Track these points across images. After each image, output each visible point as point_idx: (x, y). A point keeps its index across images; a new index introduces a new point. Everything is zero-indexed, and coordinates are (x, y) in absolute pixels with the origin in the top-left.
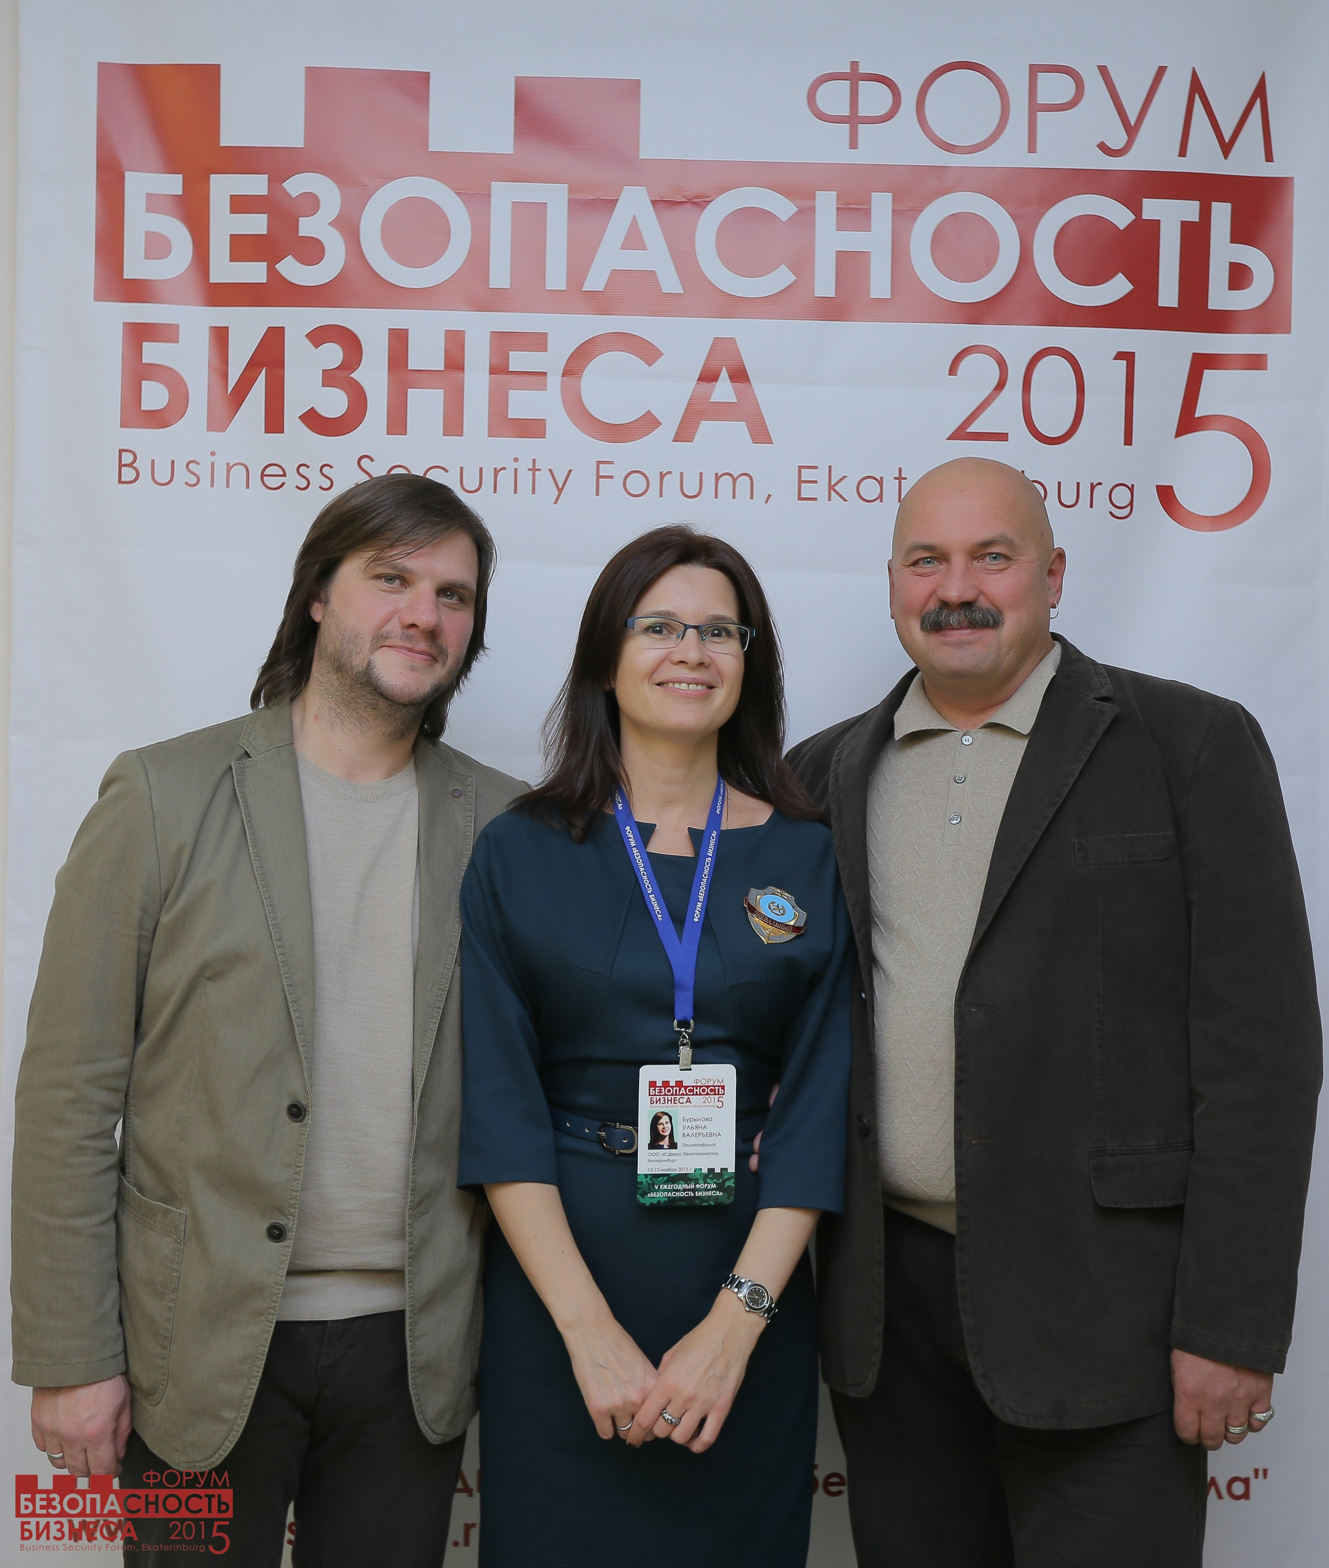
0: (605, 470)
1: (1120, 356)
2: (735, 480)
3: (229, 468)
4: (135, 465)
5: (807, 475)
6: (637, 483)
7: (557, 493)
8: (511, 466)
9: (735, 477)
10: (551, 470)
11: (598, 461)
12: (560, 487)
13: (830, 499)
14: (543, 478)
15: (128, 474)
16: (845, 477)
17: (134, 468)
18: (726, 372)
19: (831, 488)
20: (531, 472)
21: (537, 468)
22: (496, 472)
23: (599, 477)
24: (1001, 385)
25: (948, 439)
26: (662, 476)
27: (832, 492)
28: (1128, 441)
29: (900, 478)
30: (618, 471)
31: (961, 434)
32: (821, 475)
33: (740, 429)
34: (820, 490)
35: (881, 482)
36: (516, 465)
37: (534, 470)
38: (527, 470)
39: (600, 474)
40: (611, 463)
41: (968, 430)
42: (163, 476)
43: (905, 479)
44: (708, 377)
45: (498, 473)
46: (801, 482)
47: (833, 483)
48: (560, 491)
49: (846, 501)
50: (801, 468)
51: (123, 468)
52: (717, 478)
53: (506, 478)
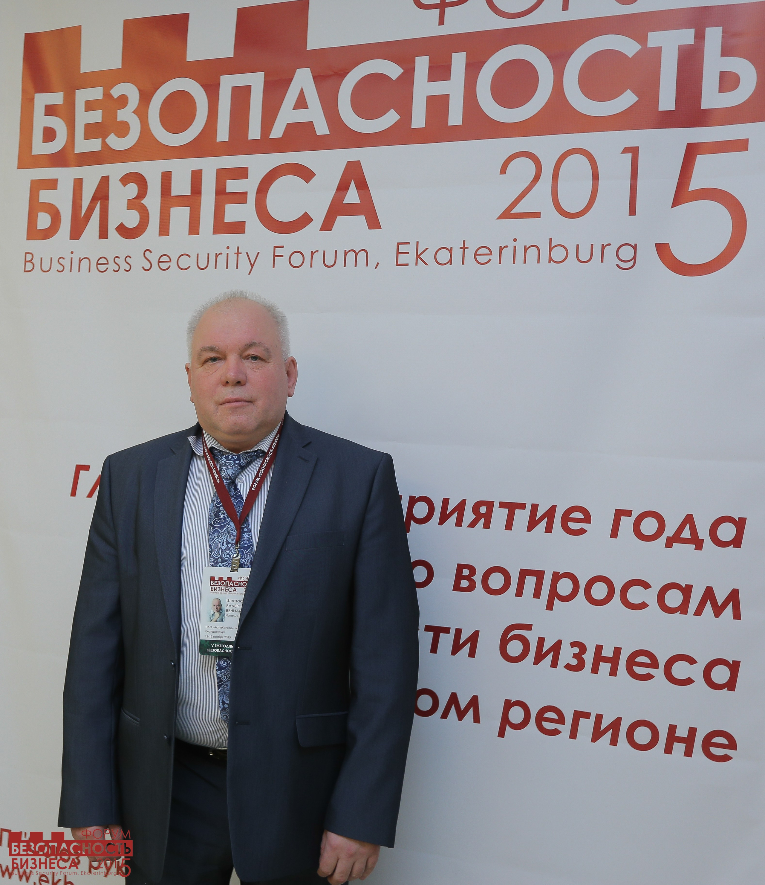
0: (278, 251)
1: (626, 150)
2: (356, 254)
3: (80, 260)
4: (32, 261)
5: (402, 248)
6: (297, 259)
7: (251, 267)
8: (225, 251)
9: (357, 252)
10: (247, 253)
11: (274, 246)
12: (252, 263)
13: (416, 264)
14: (243, 258)
15: (29, 266)
16: (428, 248)
17: (32, 262)
18: (353, 183)
19: (418, 256)
20: (236, 255)
21: (239, 252)
22: (217, 256)
23: (275, 256)
24: (537, 178)
25: (497, 219)
26: (312, 254)
27: (418, 259)
28: (632, 211)
29: (464, 248)
30: (286, 252)
31: (507, 214)
32: (411, 249)
33: (361, 220)
34: (411, 258)
35: (451, 251)
36: (228, 251)
37: (238, 253)
38: (234, 253)
39: (276, 255)
40: (282, 247)
41: (512, 212)
42: (46, 267)
43: (467, 248)
44: (343, 187)
45: (217, 257)
46: (398, 253)
47: (419, 254)
48: (252, 266)
49: (428, 265)
50: (398, 244)
51: (27, 263)
52: (346, 253)
53: (222, 259)
